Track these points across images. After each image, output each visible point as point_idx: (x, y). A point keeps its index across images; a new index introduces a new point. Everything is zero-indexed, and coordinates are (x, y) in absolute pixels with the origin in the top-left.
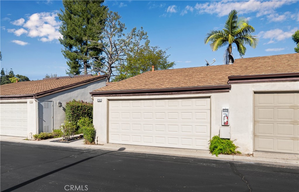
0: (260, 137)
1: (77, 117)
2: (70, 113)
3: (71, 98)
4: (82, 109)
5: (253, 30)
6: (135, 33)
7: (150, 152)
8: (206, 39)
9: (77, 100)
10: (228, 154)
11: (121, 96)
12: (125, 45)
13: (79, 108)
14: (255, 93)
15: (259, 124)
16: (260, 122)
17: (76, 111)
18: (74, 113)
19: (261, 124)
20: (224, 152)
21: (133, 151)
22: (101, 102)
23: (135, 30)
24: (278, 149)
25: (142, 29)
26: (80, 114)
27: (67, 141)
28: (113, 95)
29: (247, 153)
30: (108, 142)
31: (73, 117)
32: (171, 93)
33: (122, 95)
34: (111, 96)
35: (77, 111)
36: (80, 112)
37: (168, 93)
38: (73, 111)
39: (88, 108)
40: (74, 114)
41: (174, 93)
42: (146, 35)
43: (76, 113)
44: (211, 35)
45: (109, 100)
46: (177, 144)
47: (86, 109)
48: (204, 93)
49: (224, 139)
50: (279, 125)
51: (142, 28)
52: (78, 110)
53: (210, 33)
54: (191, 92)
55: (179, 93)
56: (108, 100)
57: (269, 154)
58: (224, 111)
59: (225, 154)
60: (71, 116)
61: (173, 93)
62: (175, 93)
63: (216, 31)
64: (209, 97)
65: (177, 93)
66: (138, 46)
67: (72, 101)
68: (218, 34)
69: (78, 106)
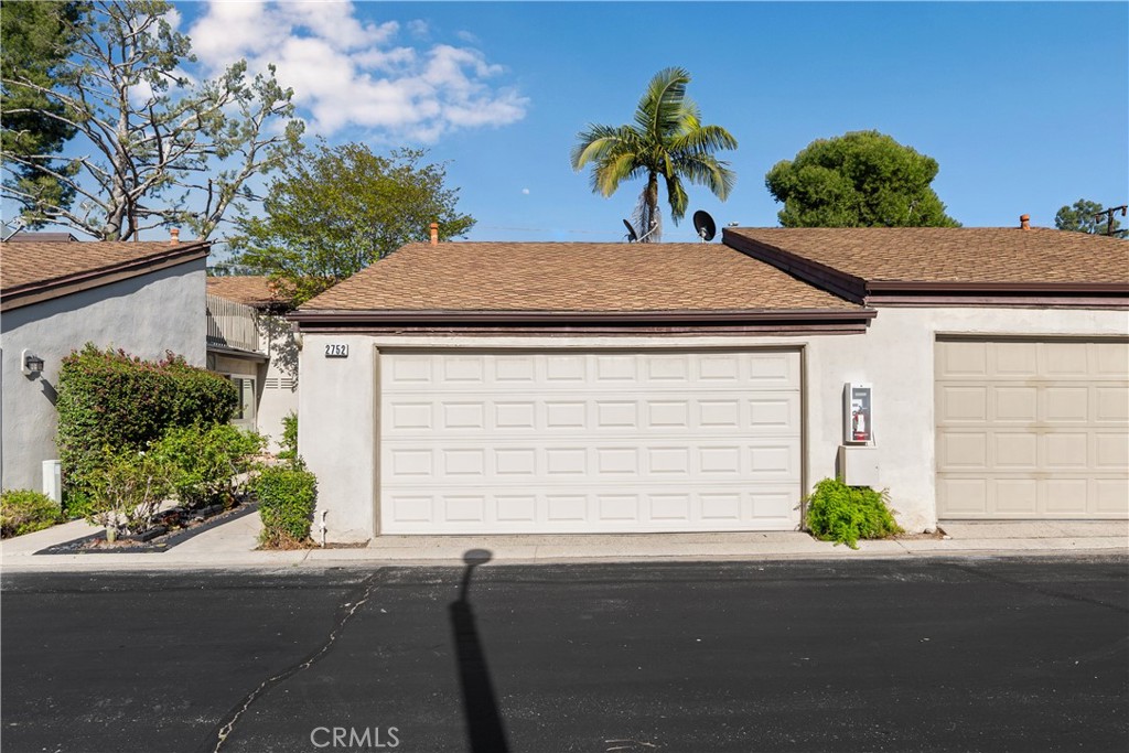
0: (949, 476)
1: (120, 427)
2: (89, 407)
3: (76, 336)
4: (138, 389)
5: (730, 143)
6: (242, 83)
7: (598, 555)
8: (577, 150)
9: (103, 348)
10: (877, 538)
11: (445, 334)
12: (200, 128)
13: (128, 388)
14: (940, 337)
15: (948, 435)
16: (950, 430)
17: (114, 401)
18: (107, 407)
19: (957, 435)
20: (869, 533)
21: (505, 560)
22: (346, 357)
23: (242, 73)
24: (998, 510)
25: (273, 74)
26: (131, 413)
27: (140, 544)
28: (409, 329)
29: (920, 529)
30: (378, 535)
31: (102, 429)
32: (664, 329)
33: (451, 329)
34: (399, 334)
35: (120, 397)
36: (129, 403)
37: (656, 329)
38: (104, 399)
39: (162, 387)
40: (106, 412)
41: (677, 329)
42: (289, 98)
43: (114, 411)
44: (592, 139)
45: (382, 350)
46: (683, 518)
47: (153, 389)
48: (783, 333)
49: (858, 487)
50: (999, 436)
51: (273, 68)
52: (122, 395)
53: (589, 131)
54: (740, 328)
55: (696, 329)
56: (378, 348)
57: (981, 526)
58: (857, 394)
59: (873, 538)
60: (90, 422)
61: (673, 329)
62: (682, 329)
63: (609, 129)
64: (800, 348)
65: (687, 329)
66: (255, 136)
67: (82, 352)
68: (614, 138)
69: (122, 378)
